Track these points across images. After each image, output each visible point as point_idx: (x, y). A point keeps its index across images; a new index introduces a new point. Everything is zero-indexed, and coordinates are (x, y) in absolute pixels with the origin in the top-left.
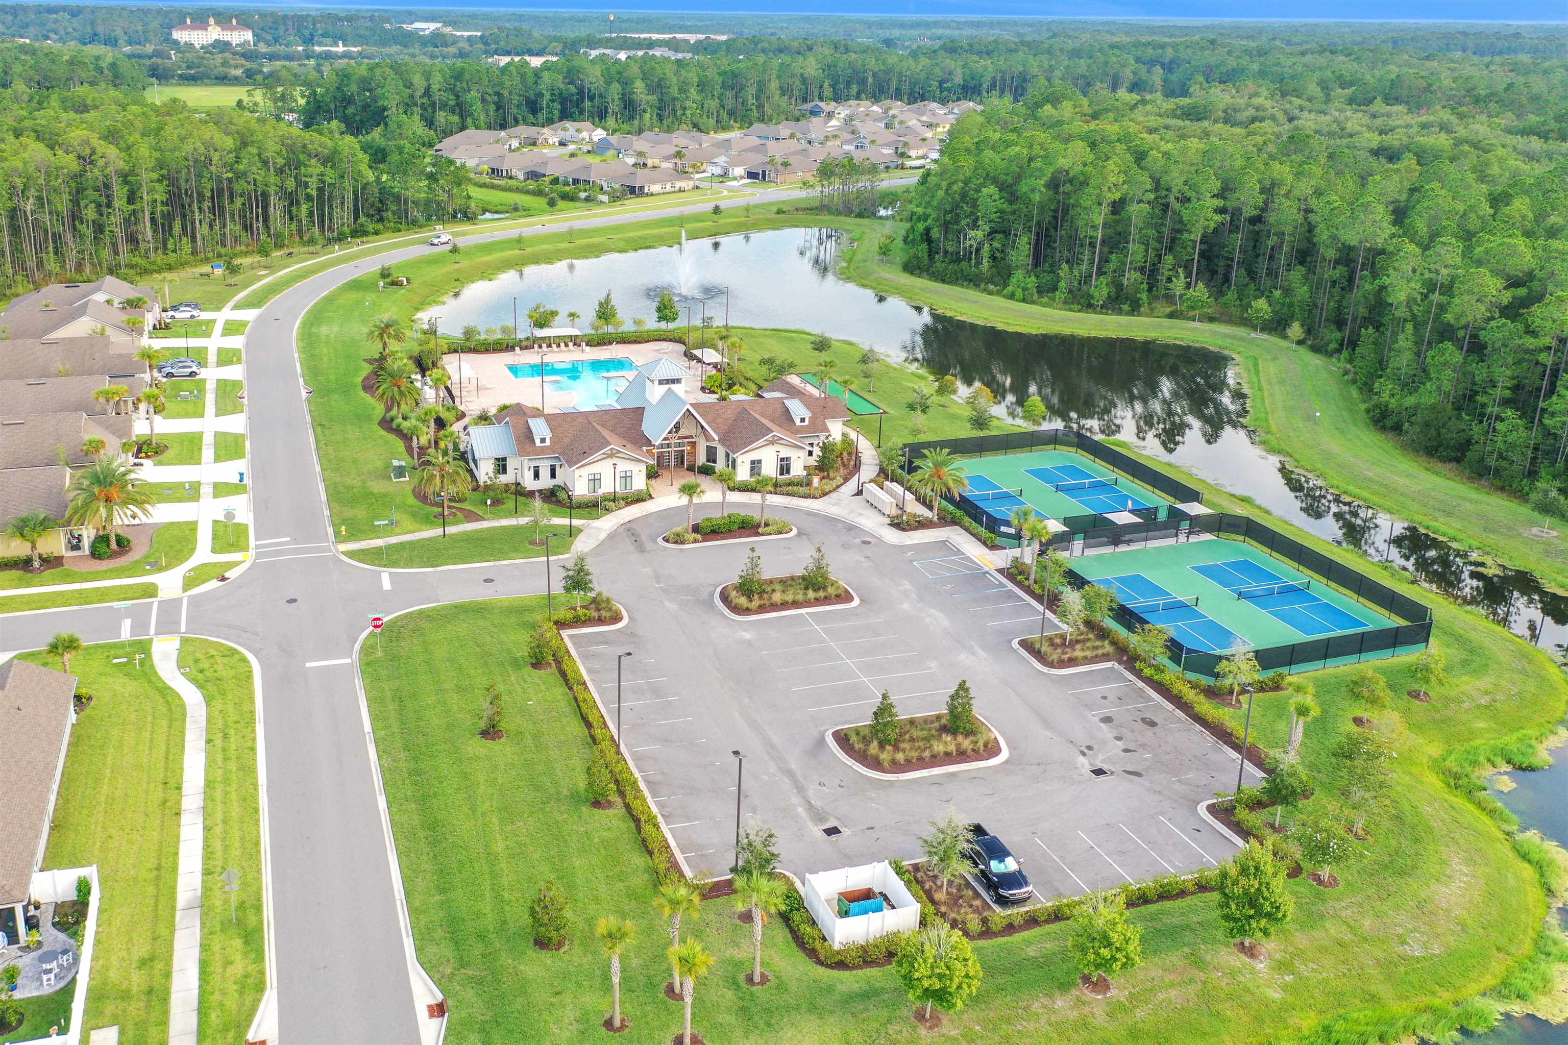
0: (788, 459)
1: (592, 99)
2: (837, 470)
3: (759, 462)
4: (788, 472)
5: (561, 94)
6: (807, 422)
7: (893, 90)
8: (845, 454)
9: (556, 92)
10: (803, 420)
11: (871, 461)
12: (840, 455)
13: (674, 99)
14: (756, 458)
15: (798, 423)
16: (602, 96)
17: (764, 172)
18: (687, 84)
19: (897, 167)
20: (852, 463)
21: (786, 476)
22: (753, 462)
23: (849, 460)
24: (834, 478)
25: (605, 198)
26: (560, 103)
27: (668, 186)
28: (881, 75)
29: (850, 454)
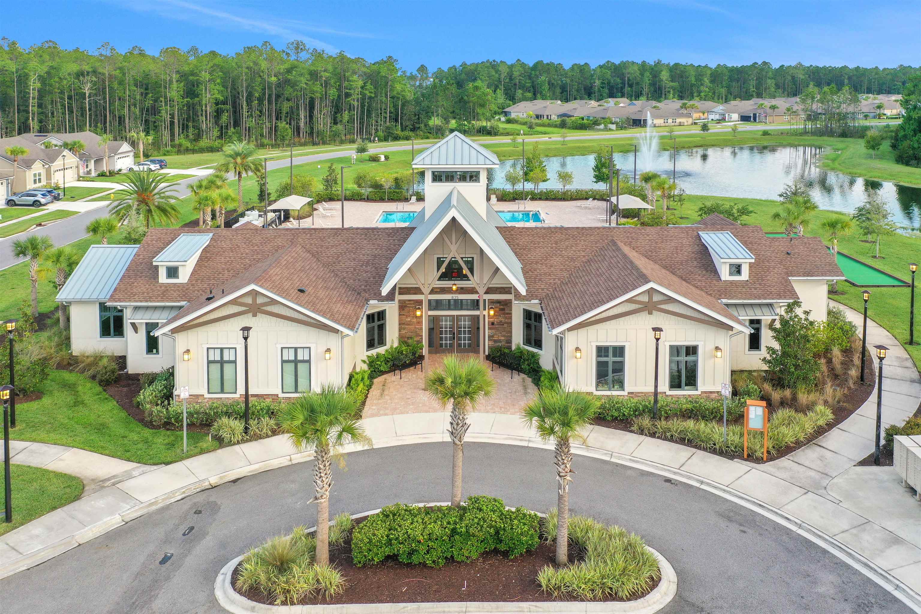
0: (692, 350)
1: (631, 86)
2: (818, 386)
3: (620, 351)
4: (692, 381)
5: (609, 83)
6: (745, 275)
7: (865, 87)
8: (836, 352)
9: (606, 82)
10: (737, 269)
11: (899, 372)
12: (826, 353)
13: (692, 85)
14: (611, 342)
15: (725, 274)
16: (637, 84)
17: (755, 115)
18: (702, 76)
19: (874, 117)
20: (854, 373)
21: (686, 392)
22: (602, 351)
23: (847, 364)
24: (809, 408)
25: (613, 127)
26: (609, 90)
27: (670, 121)
28: (855, 78)
29: (847, 352)
